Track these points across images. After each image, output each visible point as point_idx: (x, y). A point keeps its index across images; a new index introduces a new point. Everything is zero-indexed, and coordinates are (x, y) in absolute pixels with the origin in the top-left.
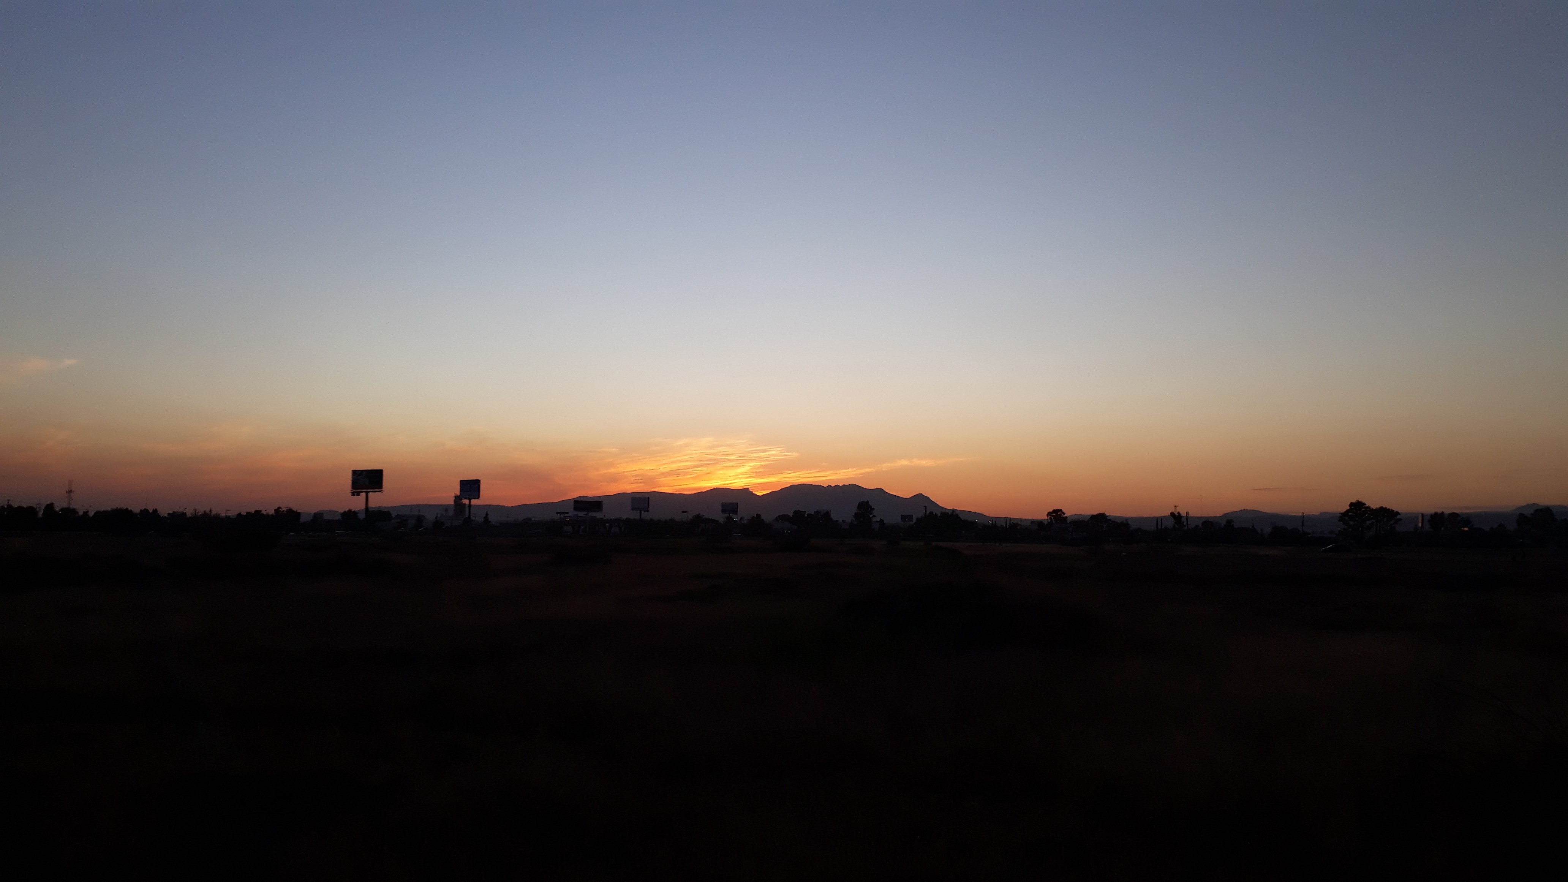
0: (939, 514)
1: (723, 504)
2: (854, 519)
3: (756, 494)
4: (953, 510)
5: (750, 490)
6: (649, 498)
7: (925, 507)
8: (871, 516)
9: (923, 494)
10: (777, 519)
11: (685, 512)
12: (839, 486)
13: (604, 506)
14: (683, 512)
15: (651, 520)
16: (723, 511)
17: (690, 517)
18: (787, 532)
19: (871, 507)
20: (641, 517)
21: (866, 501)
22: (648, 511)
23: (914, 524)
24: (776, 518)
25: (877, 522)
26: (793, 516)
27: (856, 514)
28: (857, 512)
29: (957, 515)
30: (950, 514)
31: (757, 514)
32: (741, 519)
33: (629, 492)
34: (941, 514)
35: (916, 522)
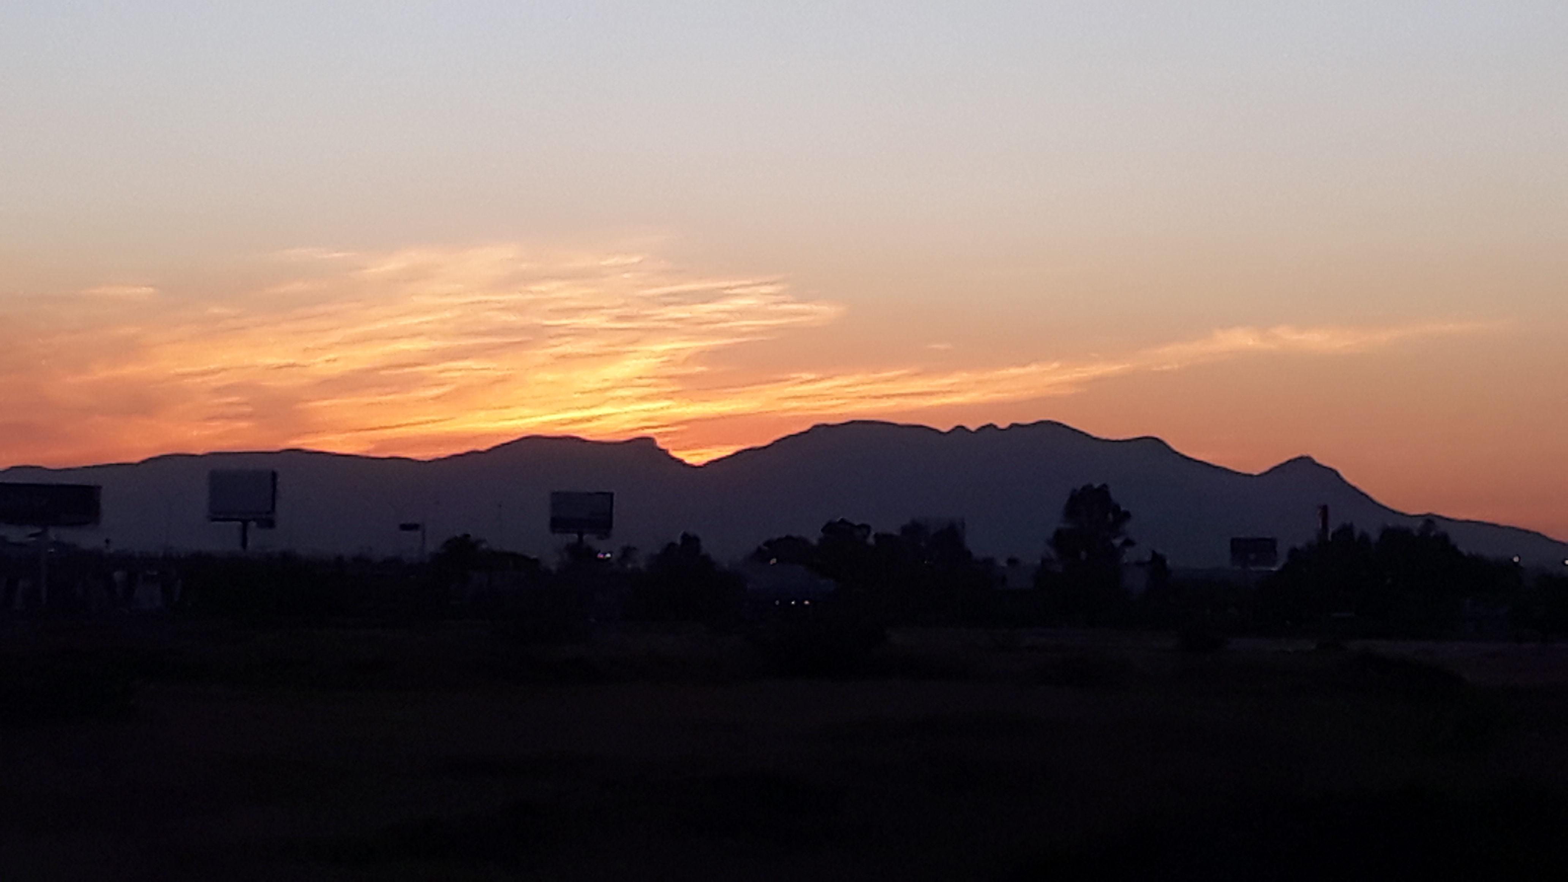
0: (1375, 536)
1: (559, 499)
2: (1053, 554)
3: (680, 462)
4: (1430, 520)
5: (660, 443)
6: (274, 475)
7: (1325, 509)
8: (1117, 542)
9: (1318, 460)
10: (761, 555)
11: (414, 527)
12: (995, 427)
13: (106, 504)
14: (404, 527)
15: (287, 556)
16: (557, 524)
17: (432, 547)
18: (800, 602)
19: (1117, 507)
20: (244, 544)
21: (1096, 486)
22: (271, 524)
23: (1280, 572)
24: (759, 550)
25: (1140, 564)
26: (821, 540)
27: (1058, 533)
28: (1062, 525)
29: (1445, 537)
30: (1416, 533)
31: (685, 537)
32: (627, 552)
33: (200, 452)
34: (1382, 536)
35: (1285, 566)
